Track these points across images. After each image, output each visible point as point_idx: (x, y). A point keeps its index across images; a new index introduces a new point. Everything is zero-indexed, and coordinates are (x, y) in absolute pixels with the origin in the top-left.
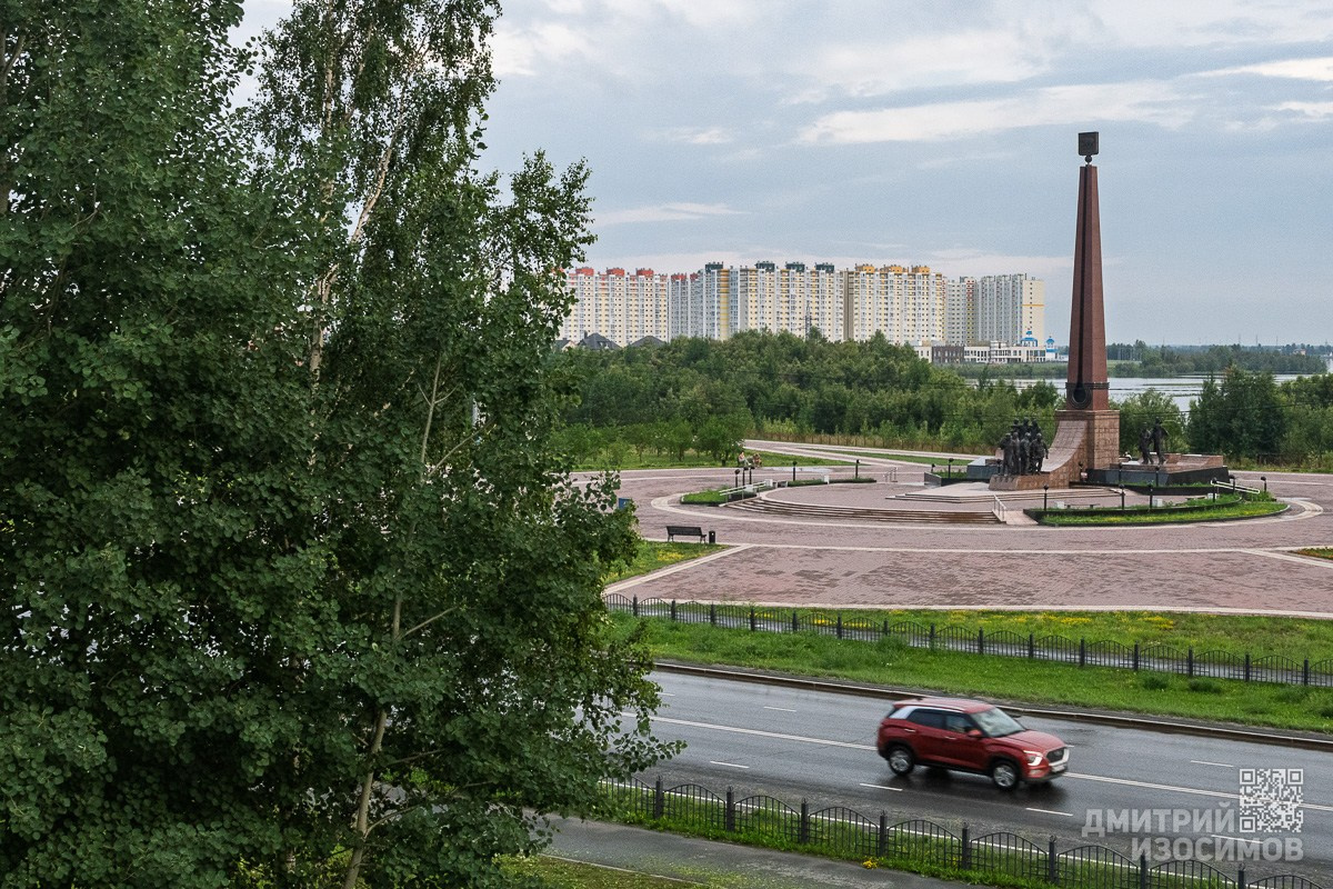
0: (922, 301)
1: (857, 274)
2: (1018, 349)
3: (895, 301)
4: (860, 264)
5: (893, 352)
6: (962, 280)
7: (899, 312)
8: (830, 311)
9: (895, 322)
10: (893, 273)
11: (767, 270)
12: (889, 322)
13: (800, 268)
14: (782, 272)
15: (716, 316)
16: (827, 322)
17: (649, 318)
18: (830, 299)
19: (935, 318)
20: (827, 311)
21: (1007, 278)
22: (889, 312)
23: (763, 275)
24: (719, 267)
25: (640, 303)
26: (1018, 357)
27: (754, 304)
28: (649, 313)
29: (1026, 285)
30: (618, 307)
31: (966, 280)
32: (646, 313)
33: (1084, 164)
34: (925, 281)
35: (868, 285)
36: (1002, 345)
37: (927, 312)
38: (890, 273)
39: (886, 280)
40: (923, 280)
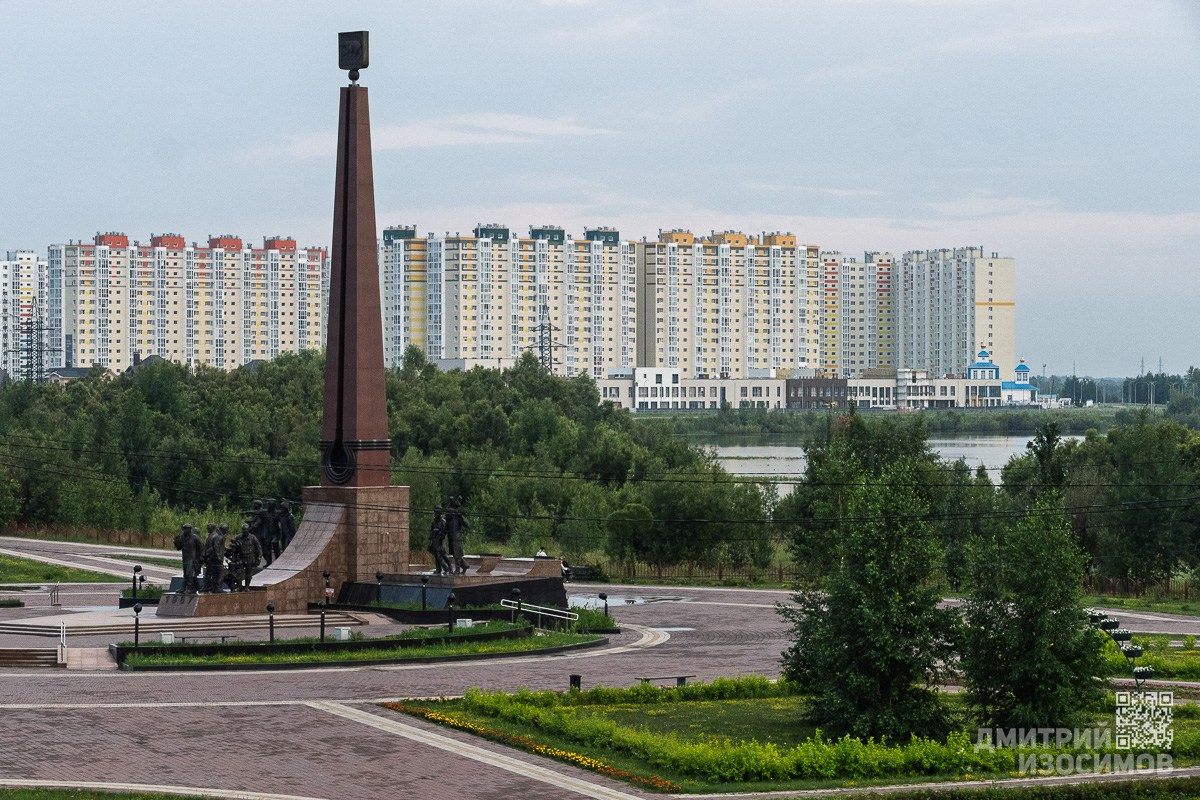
0: (781, 297)
1: (662, 247)
2: (949, 383)
3: (732, 296)
4: (667, 229)
5: (552, 389)
6: (869, 257)
7: (738, 316)
8: (611, 314)
9: (733, 335)
10: (728, 246)
11: (495, 240)
12: (722, 334)
13: (556, 236)
14: (522, 243)
15: (402, 325)
16: (606, 334)
17: (287, 328)
18: (611, 294)
19: (806, 326)
20: (605, 314)
21: (949, 255)
22: (721, 315)
23: (486, 248)
24: (408, 234)
25: (271, 300)
26: (949, 397)
27: (470, 303)
28: (287, 318)
29: (981, 267)
30: (229, 308)
31: (876, 258)
32: (281, 318)
33: (347, 83)
34: (788, 261)
35: (681, 268)
36: (918, 376)
37: (791, 316)
38: (722, 246)
39: (715, 258)
40: (784, 259)
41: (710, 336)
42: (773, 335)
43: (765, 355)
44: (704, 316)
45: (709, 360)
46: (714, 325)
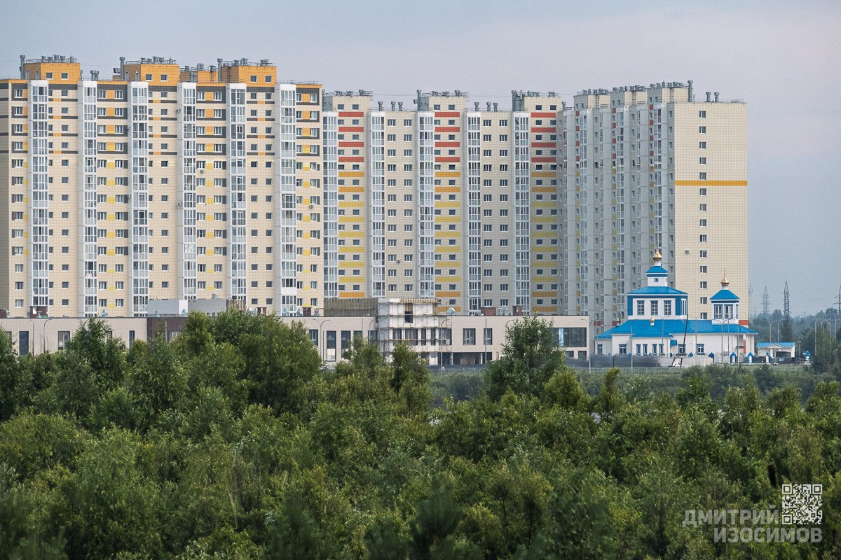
0: (249, 173)
1: (21, 87)
3: (155, 172)
7: (167, 207)
9: (157, 241)
10: (144, 85)
12: (134, 239)
19: (298, 224)
22: (133, 206)
26: (479, 347)
29: (685, 117)
34: (261, 109)
35: (57, 124)
36: (417, 311)
37: (268, 207)
38: (134, 85)
39: (122, 105)
40: (253, 107)
41: (112, 242)
42: (231, 241)
43: (219, 276)
44: (100, 207)
45: (111, 285)
46: (121, 224)
